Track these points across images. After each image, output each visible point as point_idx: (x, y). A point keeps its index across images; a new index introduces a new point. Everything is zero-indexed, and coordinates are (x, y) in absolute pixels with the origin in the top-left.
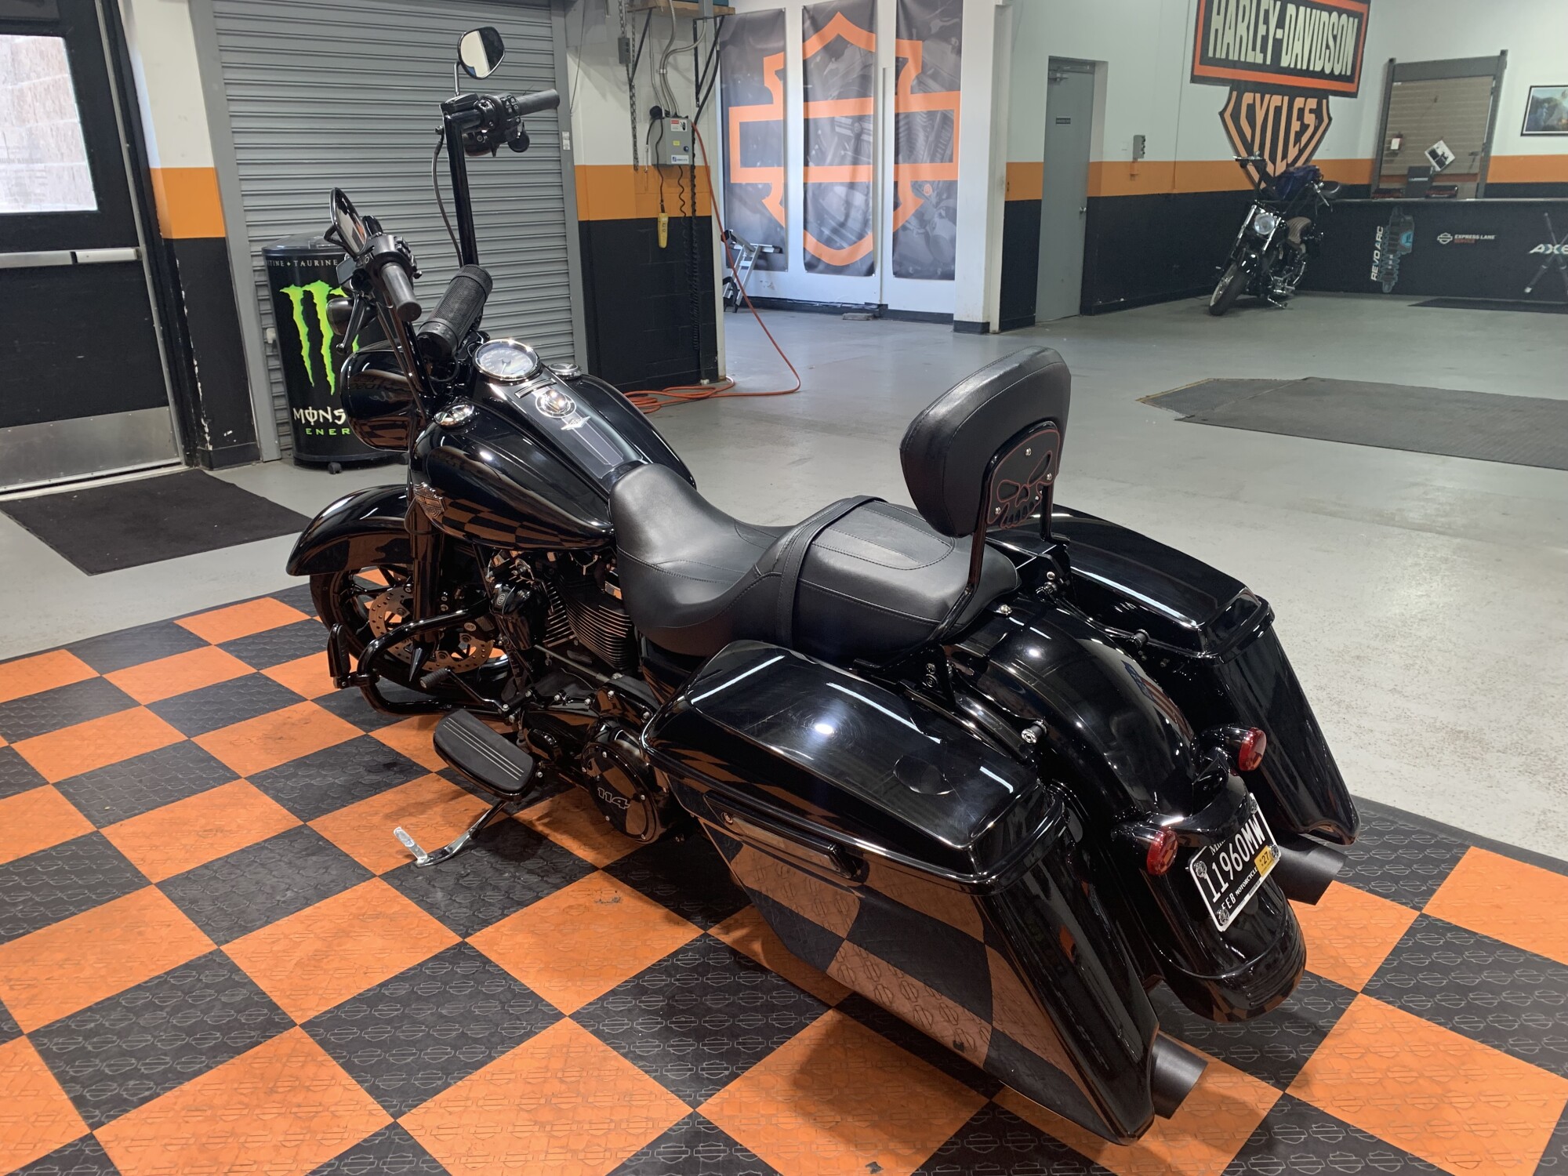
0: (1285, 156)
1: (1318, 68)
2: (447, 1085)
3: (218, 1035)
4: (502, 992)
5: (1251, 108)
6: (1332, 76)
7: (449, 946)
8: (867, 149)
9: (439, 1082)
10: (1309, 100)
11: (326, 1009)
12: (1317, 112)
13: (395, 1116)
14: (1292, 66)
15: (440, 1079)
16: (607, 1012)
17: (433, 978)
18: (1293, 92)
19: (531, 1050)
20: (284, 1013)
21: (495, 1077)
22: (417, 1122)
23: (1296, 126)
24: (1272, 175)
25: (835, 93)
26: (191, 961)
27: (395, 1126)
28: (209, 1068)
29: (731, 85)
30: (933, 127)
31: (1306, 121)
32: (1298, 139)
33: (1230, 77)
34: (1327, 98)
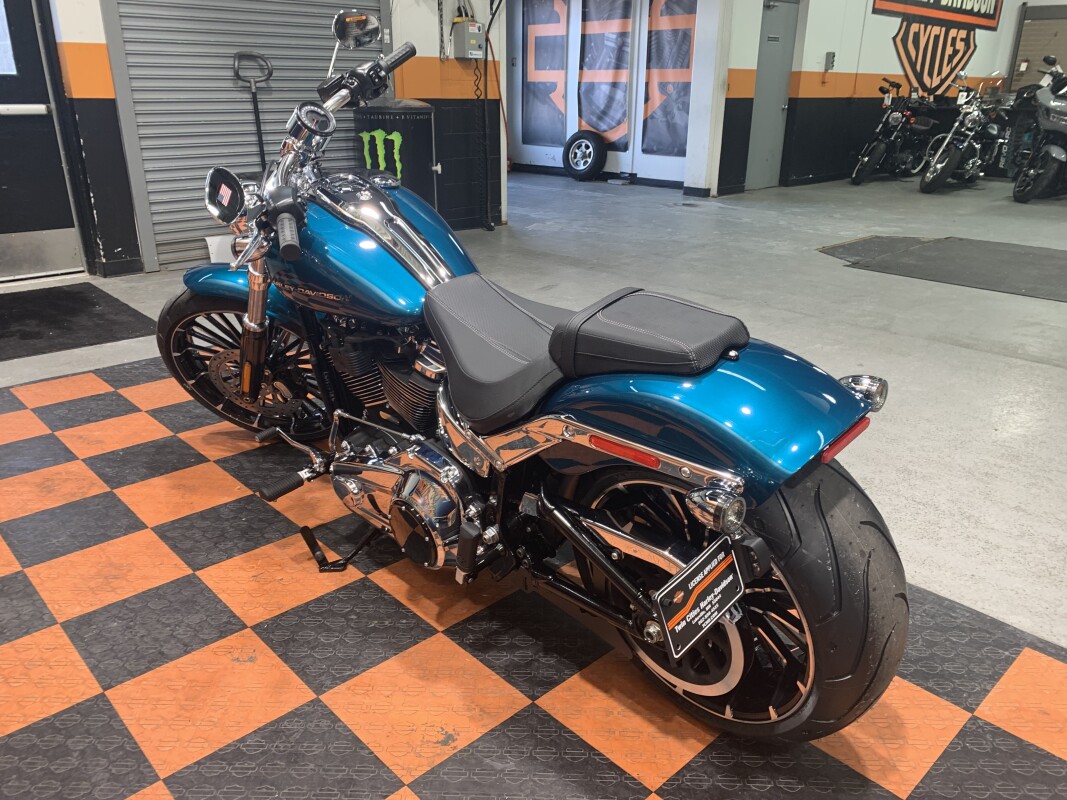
0: (939, 73)
1: (969, 8)
4: (114, 750)
5: (917, 35)
6: (978, 14)
7: (88, 697)
8: (626, 58)
10: (961, 31)
12: (966, 41)
14: (950, 5)
16: (199, 778)
17: (59, 731)
18: (949, 25)
23: (949, 50)
24: (928, 84)
25: (604, 16)
29: (530, 9)
30: (675, 41)
31: (957, 48)
32: (950, 61)
33: (903, 11)
34: (974, 30)
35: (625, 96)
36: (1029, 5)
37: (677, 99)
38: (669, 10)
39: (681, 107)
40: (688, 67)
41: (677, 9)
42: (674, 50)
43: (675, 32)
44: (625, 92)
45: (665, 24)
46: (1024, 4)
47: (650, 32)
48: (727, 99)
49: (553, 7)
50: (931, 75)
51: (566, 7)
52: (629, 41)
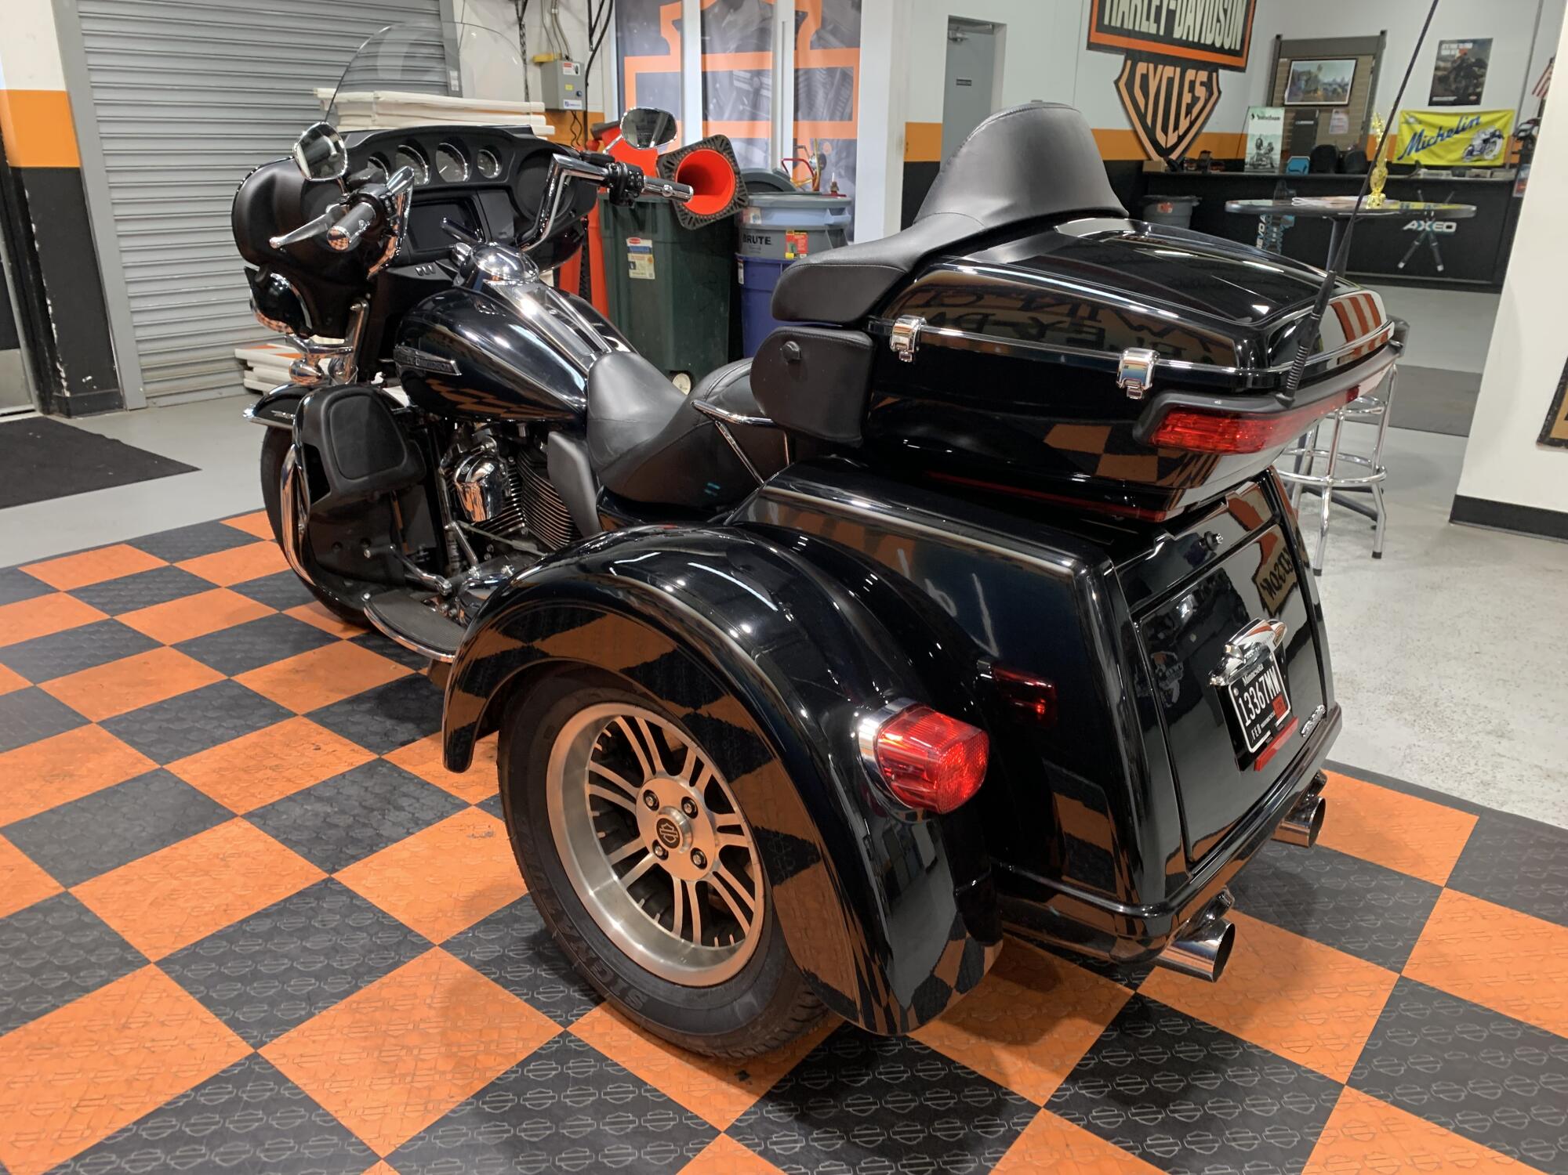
0: (1176, 128)
1: (1209, 42)
2: (310, 1015)
3: (66, 975)
4: (370, 925)
5: (1145, 78)
6: (1221, 50)
7: (314, 882)
8: (766, 104)
9: (303, 1013)
10: (1200, 73)
11: (182, 946)
12: (1208, 85)
13: (256, 1046)
14: (1184, 38)
15: (304, 1009)
16: (479, 941)
17: (295, 913)
18: (1185, 64)
19: (398, 979)
20: (138, 952)
21: (361, 1005)
22: (278, 1052)
23: (1187, 98)
24: (1164, 145)
25: (733, 46)
26: (37, 904)
27: (255, 1056)
28: (55, 1007)
29: (627, 34)
30: (832, 84)
31: (1197, 94)
32: (1189, 112)
33: (1125, 46)
34: (1217, 72)
35: (766, 158)
36: (1284, 38)
37: (837, 163)
38: (820, 42)
39: (843, 172)
40: (850, 119)
41: (831, 39)
42: (831, 95)
43: (831, 71)
44: (766, 152)
45: (816, 60)
46: (1278, 37)
47: (796, 71)
48: (907, 165)
49: (659, 31)
50: (1165, 130)
51: (679, 34)
52: (768, 81)
